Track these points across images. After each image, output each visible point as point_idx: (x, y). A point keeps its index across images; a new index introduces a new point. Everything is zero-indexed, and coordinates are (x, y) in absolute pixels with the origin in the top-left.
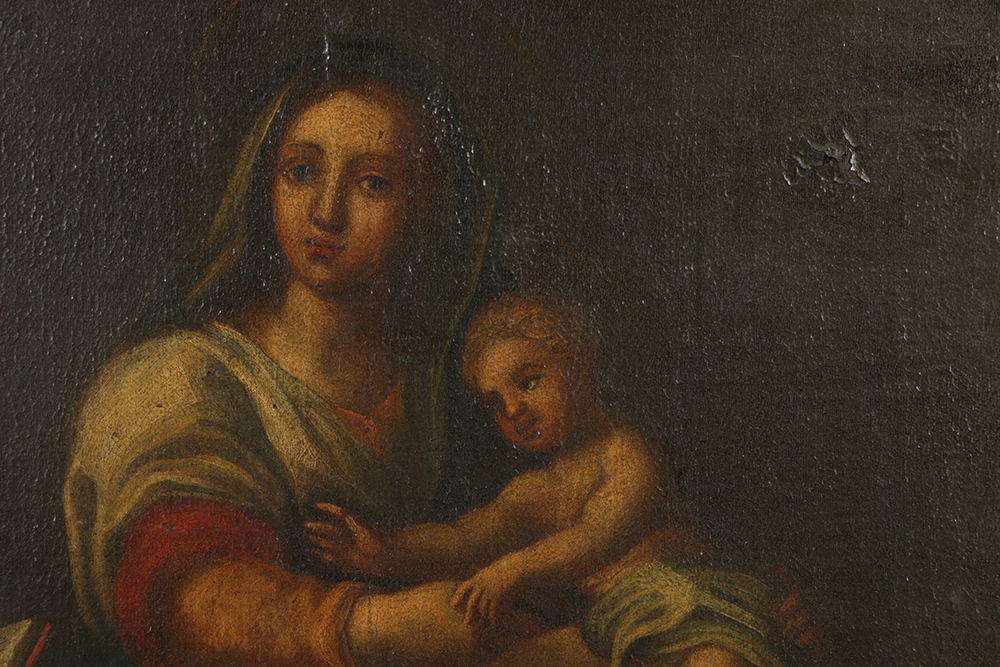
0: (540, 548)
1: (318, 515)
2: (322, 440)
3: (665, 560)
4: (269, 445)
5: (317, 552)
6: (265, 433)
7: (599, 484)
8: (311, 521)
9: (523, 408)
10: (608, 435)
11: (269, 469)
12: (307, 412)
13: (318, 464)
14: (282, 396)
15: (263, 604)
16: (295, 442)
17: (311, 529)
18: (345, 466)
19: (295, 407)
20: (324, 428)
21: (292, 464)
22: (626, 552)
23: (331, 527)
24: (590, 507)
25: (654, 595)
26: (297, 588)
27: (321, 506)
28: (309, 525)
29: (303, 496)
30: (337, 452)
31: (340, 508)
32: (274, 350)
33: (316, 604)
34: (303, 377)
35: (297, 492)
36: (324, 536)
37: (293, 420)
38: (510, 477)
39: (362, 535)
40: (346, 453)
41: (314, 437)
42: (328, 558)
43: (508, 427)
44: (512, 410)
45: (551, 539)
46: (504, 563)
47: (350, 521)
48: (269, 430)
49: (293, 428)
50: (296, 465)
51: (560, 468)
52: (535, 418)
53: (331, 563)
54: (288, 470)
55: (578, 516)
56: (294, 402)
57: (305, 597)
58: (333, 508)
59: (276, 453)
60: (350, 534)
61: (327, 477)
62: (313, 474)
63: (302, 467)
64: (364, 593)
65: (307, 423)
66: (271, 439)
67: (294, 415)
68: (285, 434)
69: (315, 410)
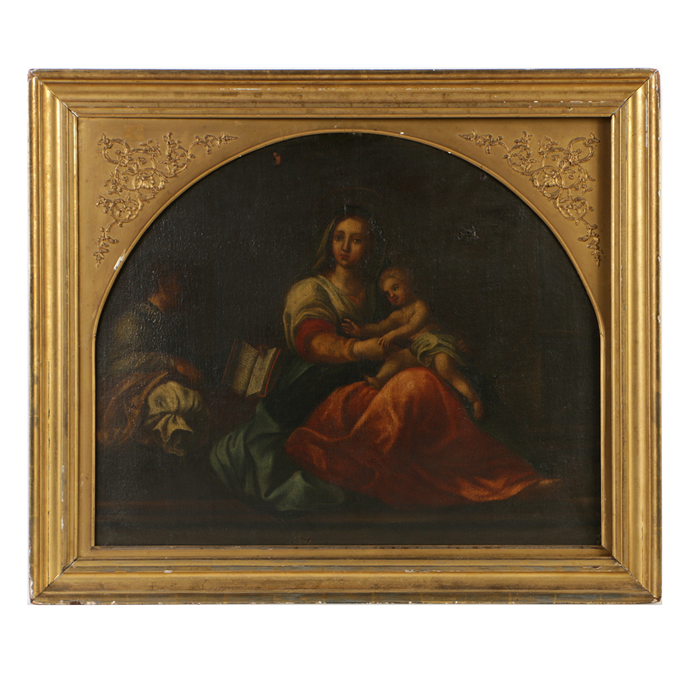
0: (399, 329)
1: (344, 322)
3: (430, 332)
4: (332, 305)
7: (413, 314)
9: (394, 295)
10: (416, 301)
20: (346, 301)
22: (420, 330)
24: (411, 319)
25: (428, 341)
29: (341, 317)
32: (333, 282)
33: (345, 344)
34: (340, 288)
38: (392, 312)
39: (355, 327)
43: (391, 300)
44: (392, 296)
45: (402, 328)
46: (390, 333)
47: (352, 323)
51: (404, 310)
52: (397, 298)
55: (408, 321)
56: (338, 294)
57: (342, 342)
58: (348, 320)
59: (334, 307)
60: (352, 327)
62: (343, 312)
63: (340, 310)
64: (356, 341)
65: (341, 299)
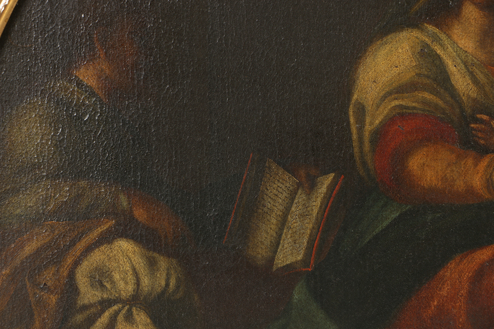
1: (476, 121)
2: (479, 83)
4: (452, 86)
5: (477, 139)
6: (450, 80)
8: (473, 124)
11: (452, 98)
12: (472, 69)
13: (477, 95)
14: (459, 61)
15: (449, 165)
16: (465, 84)
17: (473, 128)
18: (491, 95)
19: (466, 66)
20: (481, 77)
21: (464, 95)
23: (483, 126)
26: (466, 157)
27: (478, 116)
28: (472, 125)
29: (469, 111)
30: (487, 89)
31: (488, 117)
35: (466, 109)
36: (480, 131)
37: (464, 73)
40: (491, 89)
41: (475, 81)
42: (482, 142)
48: (452, 78)
49: (464, 77)
50: (466, 95)
53: (483, 144)
54: (462, 99)
56: (465, 64)
57: (470, 161)
58: (485, 117)
61: (482, 102)
62: (474, 100)
63: (469, 97)
66: (453, 83)
67: (465, 70)
68: (461, 80)
69: (476, 68)
